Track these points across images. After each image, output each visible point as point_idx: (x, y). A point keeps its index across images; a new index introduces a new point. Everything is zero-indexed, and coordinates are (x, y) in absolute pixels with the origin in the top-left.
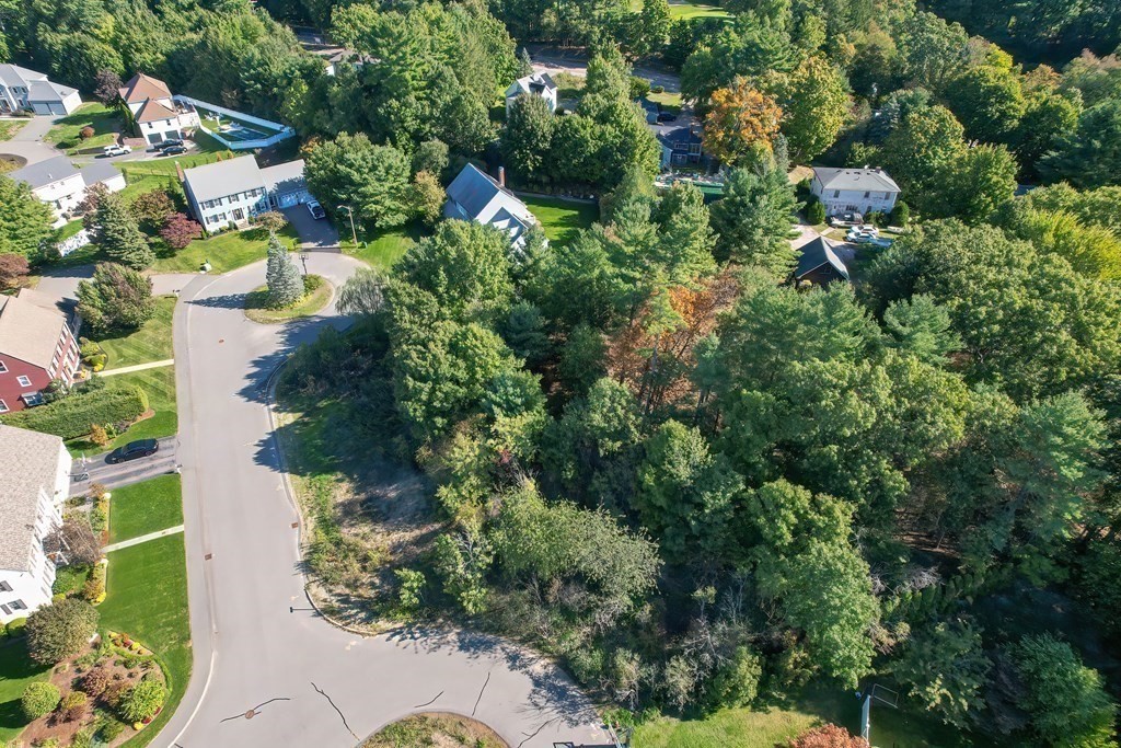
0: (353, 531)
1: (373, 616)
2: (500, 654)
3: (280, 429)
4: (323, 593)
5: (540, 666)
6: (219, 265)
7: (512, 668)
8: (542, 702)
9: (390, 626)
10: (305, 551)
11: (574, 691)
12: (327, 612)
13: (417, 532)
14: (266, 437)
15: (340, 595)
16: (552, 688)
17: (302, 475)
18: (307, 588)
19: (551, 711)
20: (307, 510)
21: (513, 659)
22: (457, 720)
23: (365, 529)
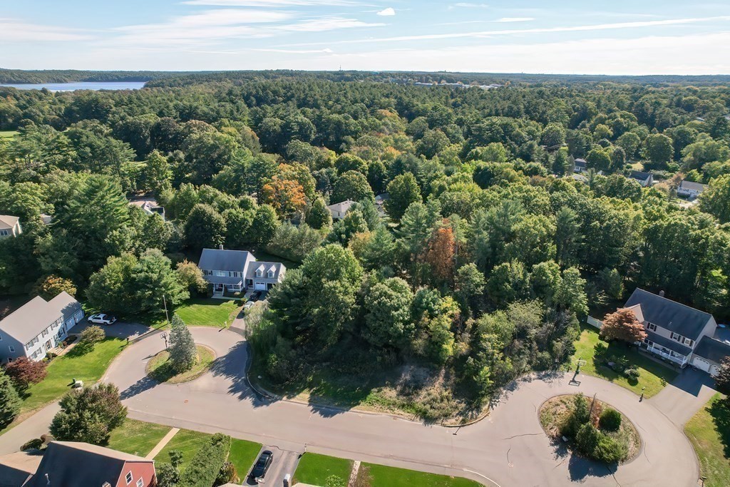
0: (422, 397)
1: (478, 408)
2: (522, 382)
3: (309, 401)
4: (453, 420)
5: (533, 375)
6: (86, 379)
7: (530, 382)
8: (549, 380)
9: (486, 407)
10: (418, 419)
11: (549, 372)
12: (464, 423)
13: (441, 378)
14: (311, 408)
15: (457, 414)
16: (544, 376)
17: (359, 404)
18: (444, 426)
19: (555, 380)
20: (388, 411)
21: (525, 380)
22: (547, 403)
23: (423, 393)
